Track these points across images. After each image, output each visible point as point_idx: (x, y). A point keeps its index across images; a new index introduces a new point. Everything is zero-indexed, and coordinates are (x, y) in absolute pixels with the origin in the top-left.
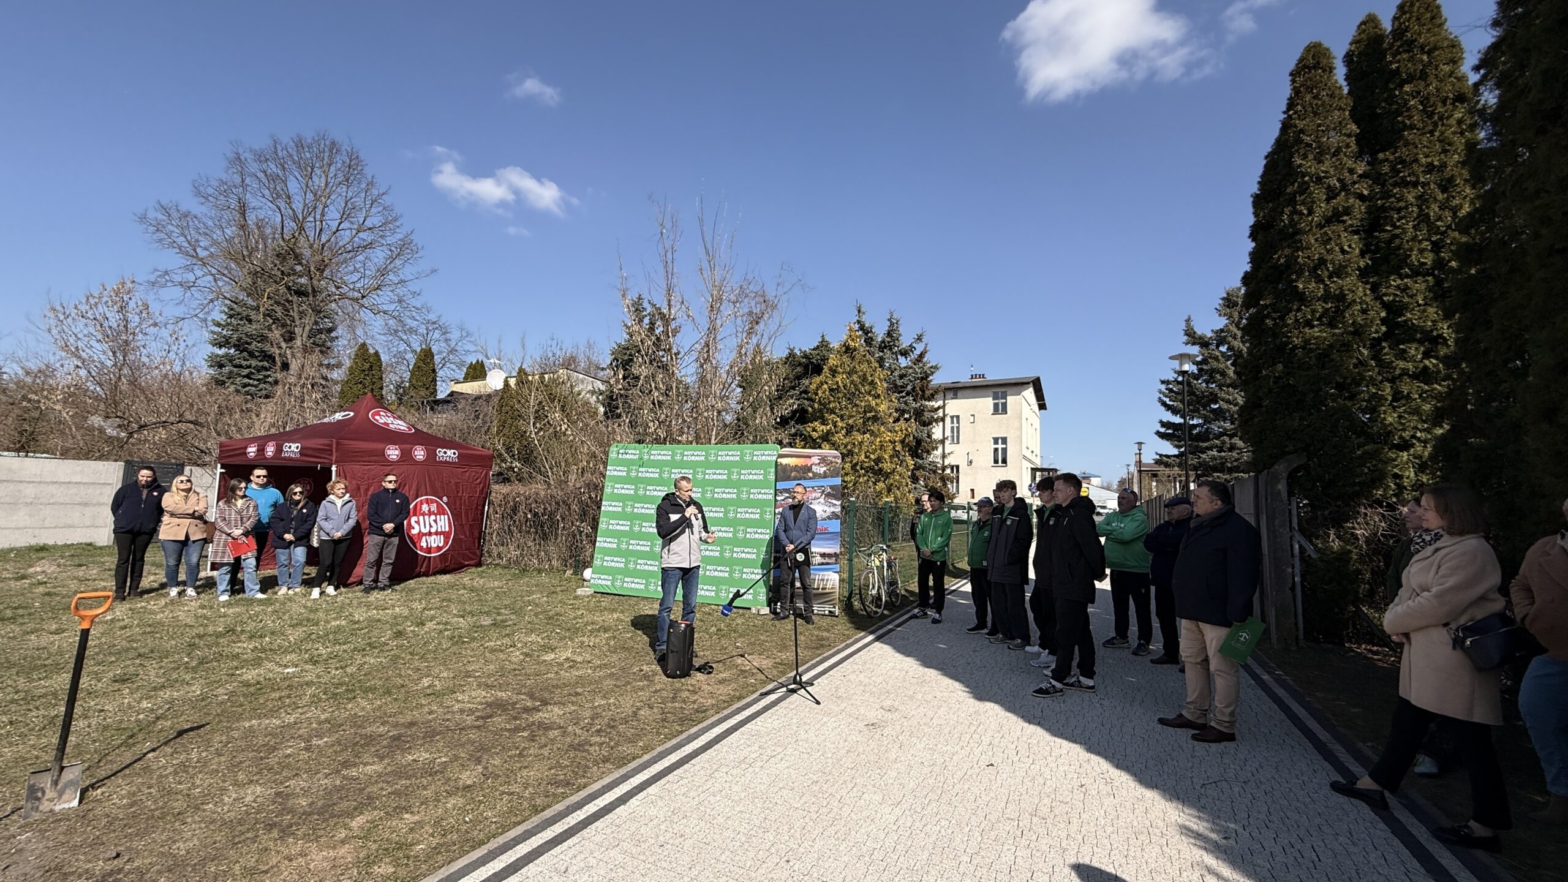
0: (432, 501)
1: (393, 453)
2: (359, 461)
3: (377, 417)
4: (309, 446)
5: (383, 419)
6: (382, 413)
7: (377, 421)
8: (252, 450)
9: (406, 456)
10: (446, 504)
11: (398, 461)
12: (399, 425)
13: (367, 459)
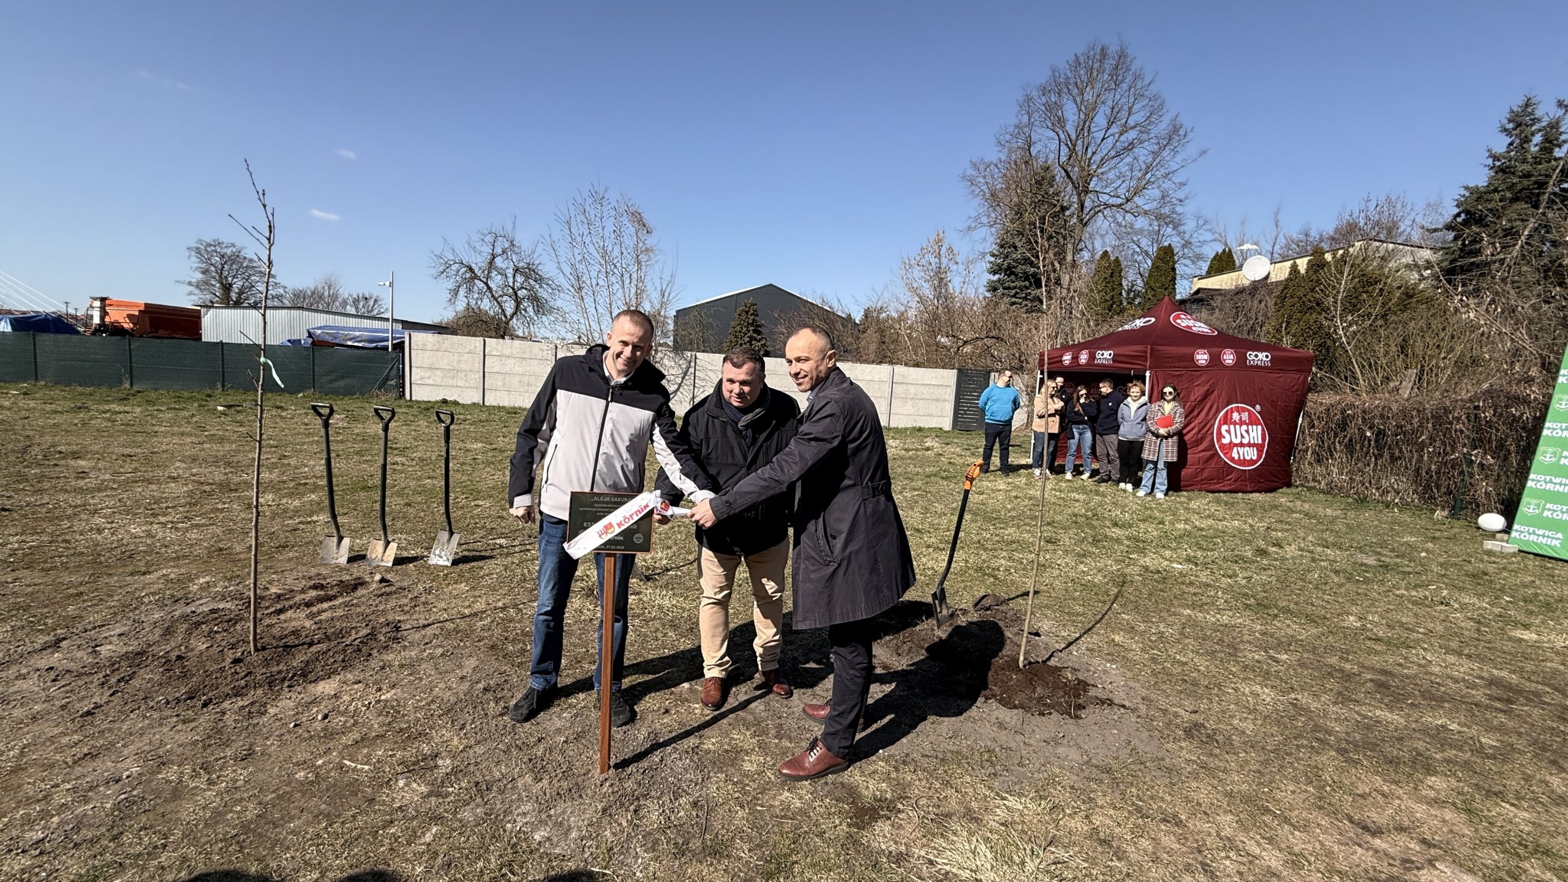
0: (1244, 410)
1: (1202, 357)
2: (1170, 367)
3: (1179, 321)
4: (1123, 353)
5: (1184, 322)
6: (1182, 316)
7: (1179, 324)
8: (1067, 358)
9: (1215, 360)
10: (1259, 413)
11: (1207, 366)
12: (1200, 327)
13: (1177, 364)
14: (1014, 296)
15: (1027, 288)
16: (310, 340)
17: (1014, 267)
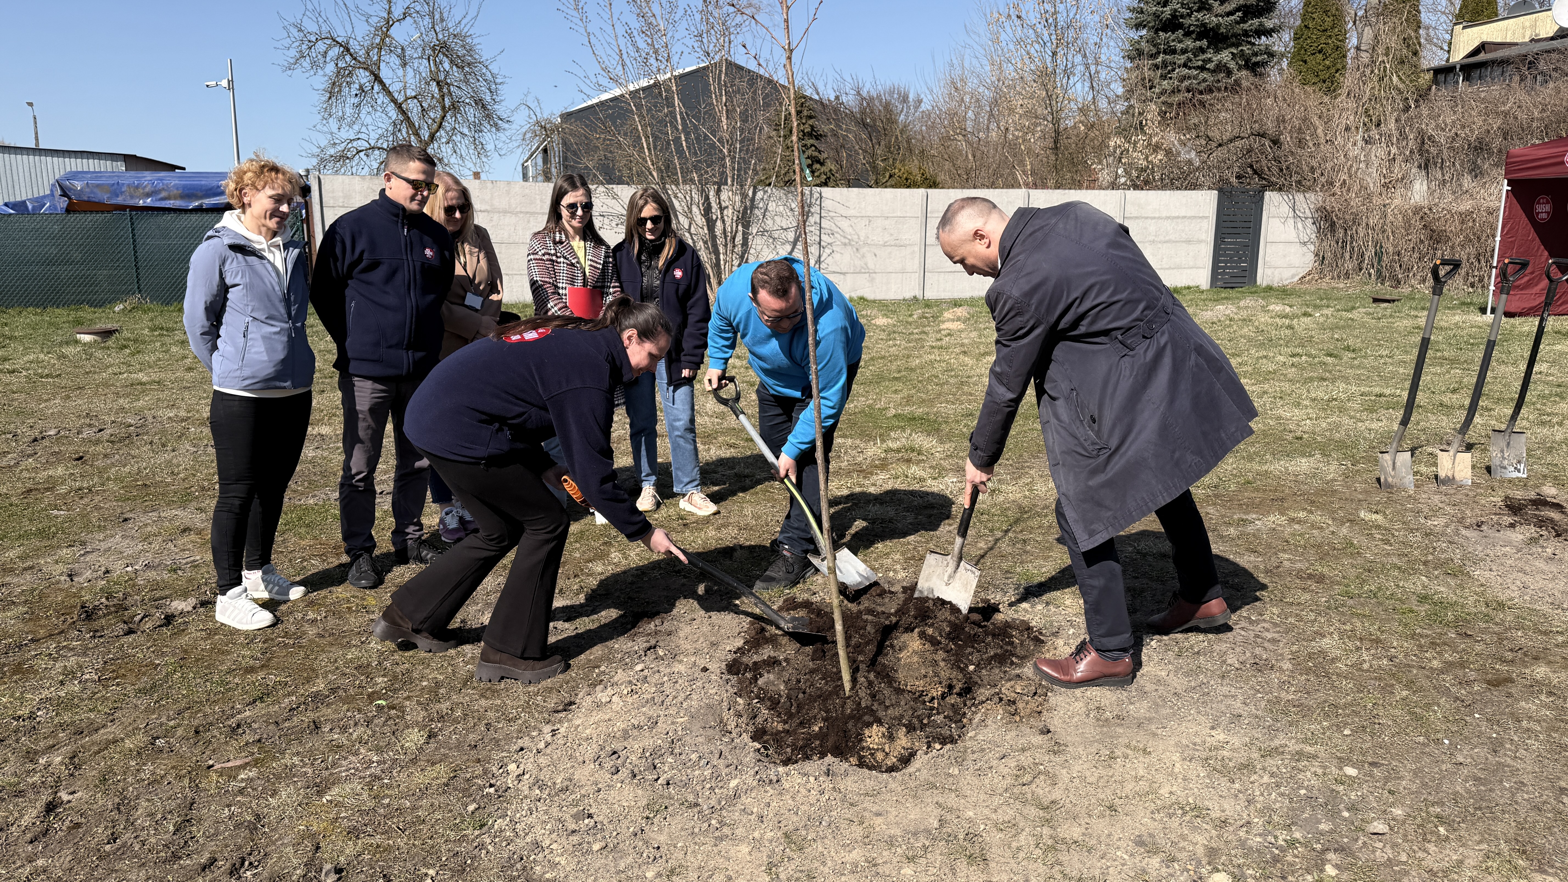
14: (1185, 65)
15: (1202, 50)
16: (63, 203)
17: (1182, 16)
